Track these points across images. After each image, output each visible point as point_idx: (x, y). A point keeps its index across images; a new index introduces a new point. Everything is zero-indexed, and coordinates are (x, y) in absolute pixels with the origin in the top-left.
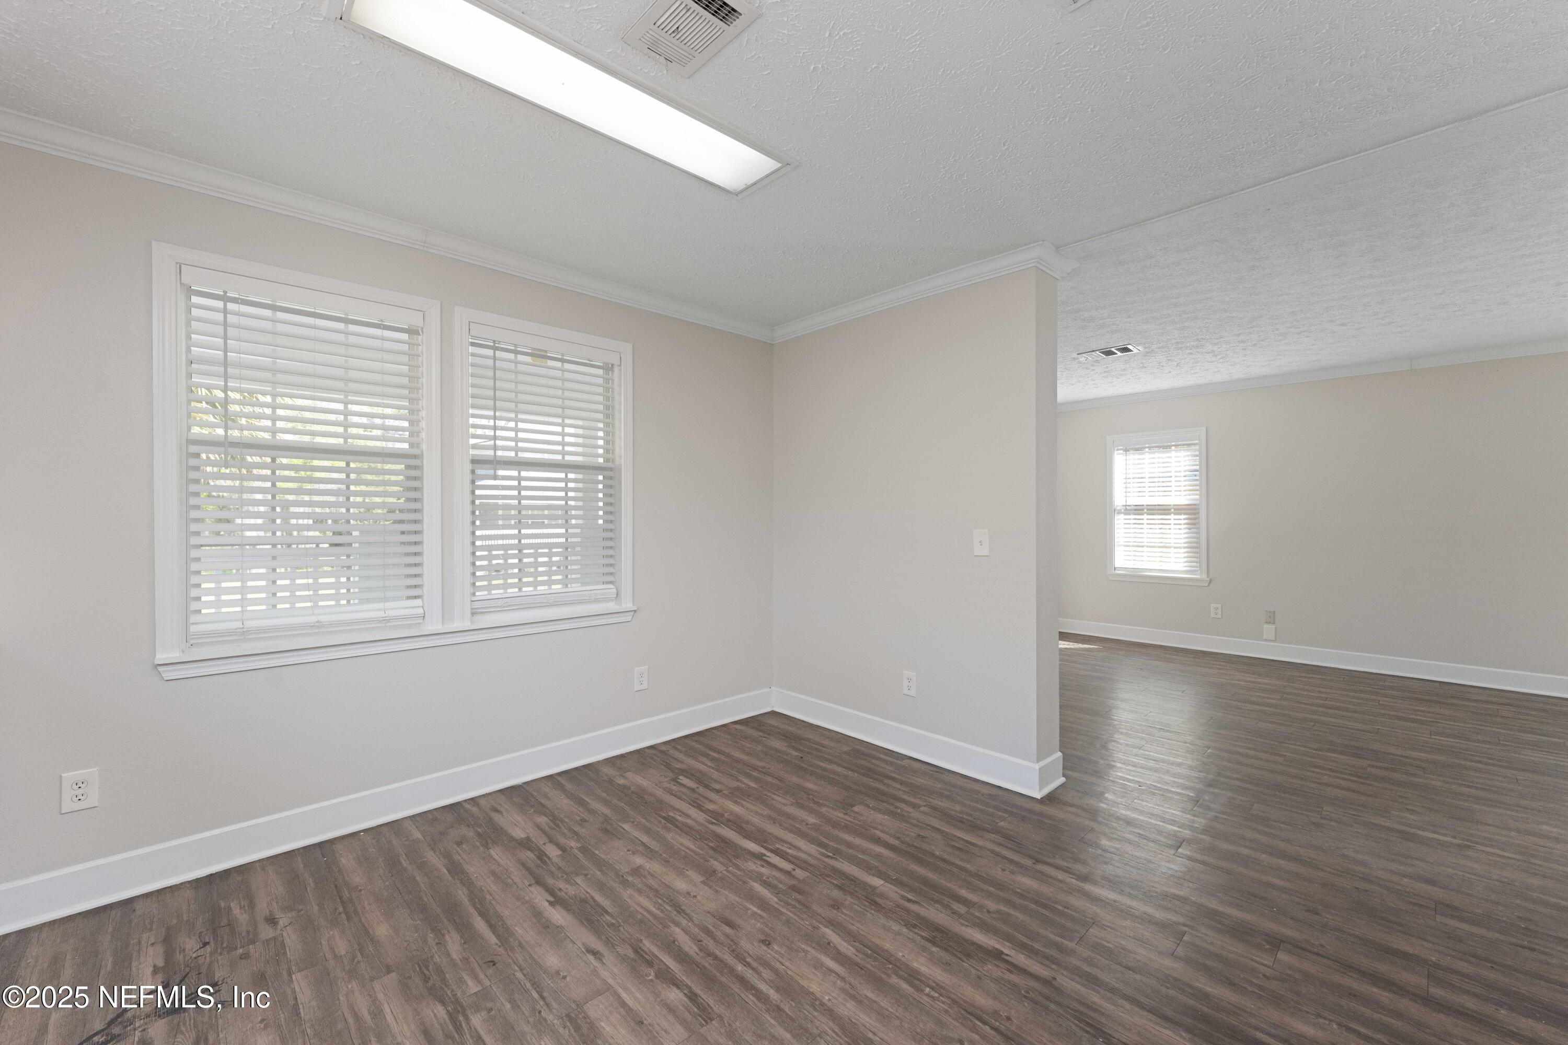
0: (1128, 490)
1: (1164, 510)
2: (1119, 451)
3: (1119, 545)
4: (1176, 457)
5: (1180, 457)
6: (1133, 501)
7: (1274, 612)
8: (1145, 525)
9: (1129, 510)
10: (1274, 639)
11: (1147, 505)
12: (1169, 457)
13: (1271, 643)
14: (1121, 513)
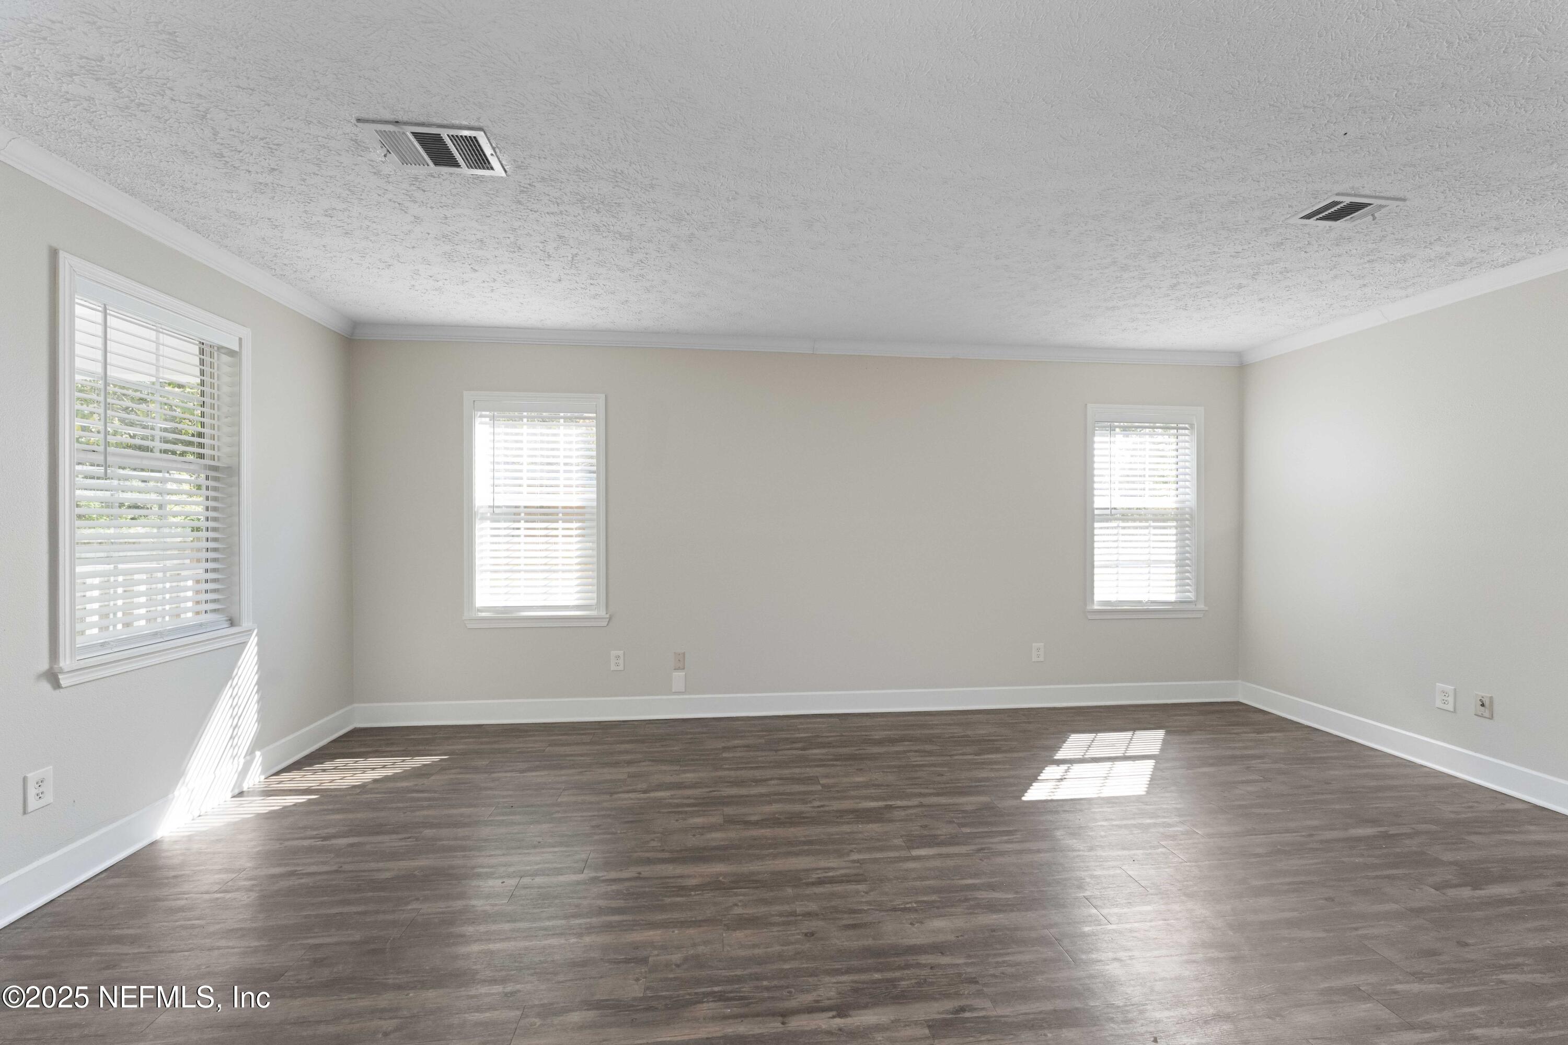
0: (497, 482)
1: (546, 514)
2: (483, 419)
3: (482, 571)
4: (565, 435)
5: (570, 435)
6: (505, 500)
7: (684, 654)
8: (522, 537)
9: (498, 514)
10: (684, 691)
11: (525, 507)
12: (555, 435)
13: (681, 697)
14: (487, 519)
